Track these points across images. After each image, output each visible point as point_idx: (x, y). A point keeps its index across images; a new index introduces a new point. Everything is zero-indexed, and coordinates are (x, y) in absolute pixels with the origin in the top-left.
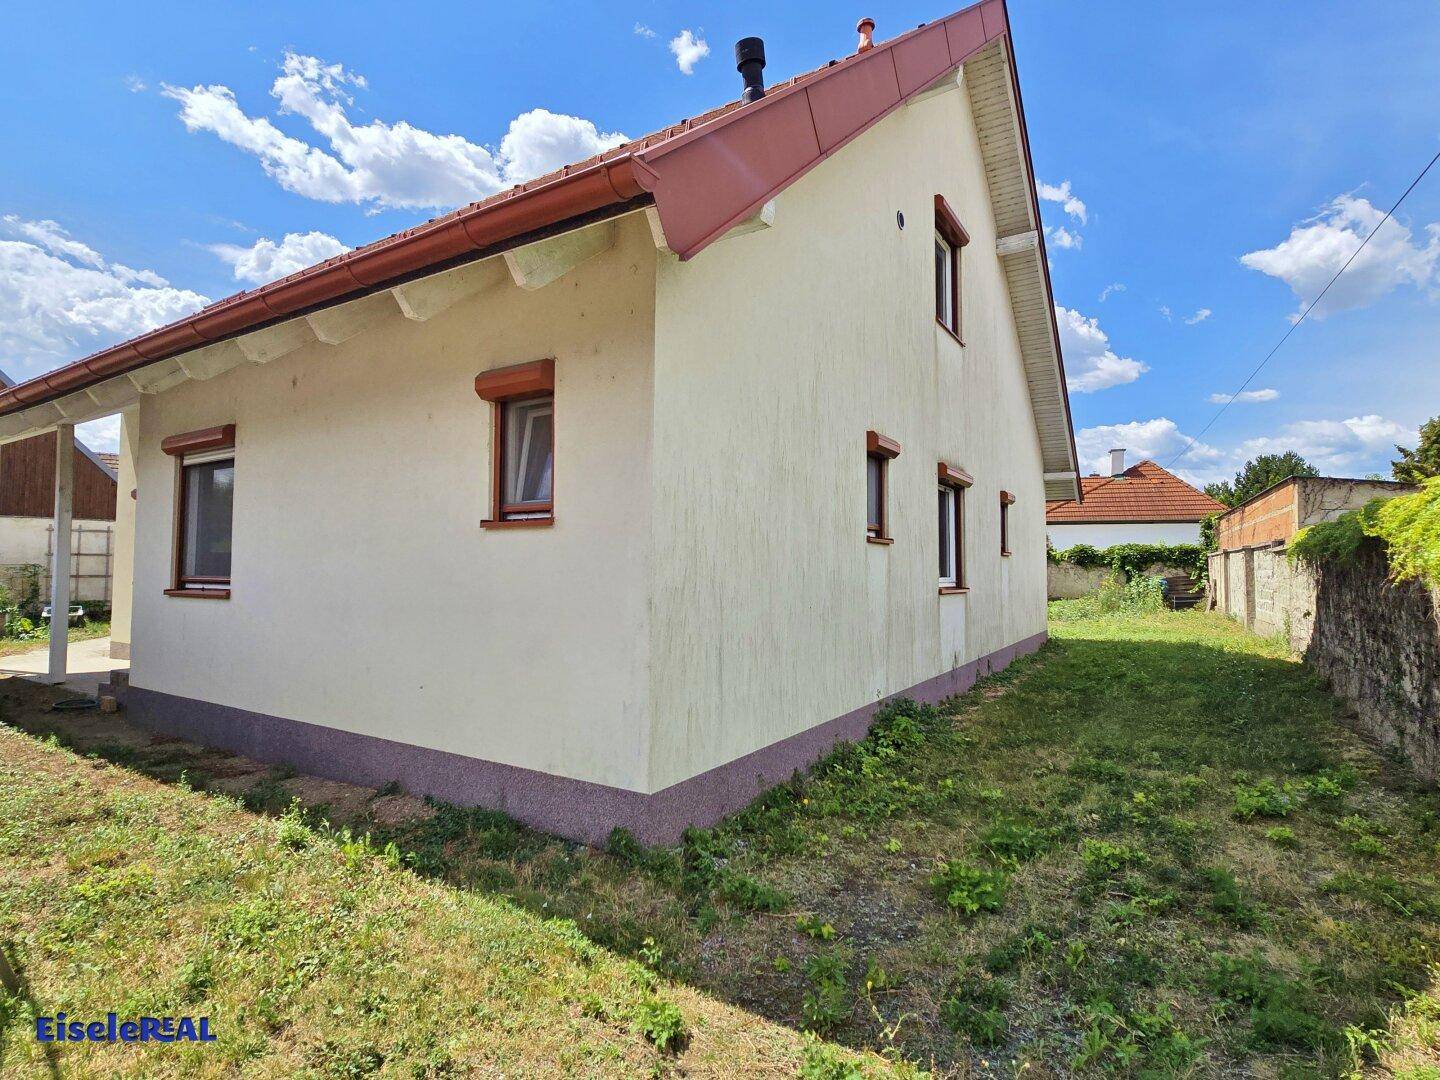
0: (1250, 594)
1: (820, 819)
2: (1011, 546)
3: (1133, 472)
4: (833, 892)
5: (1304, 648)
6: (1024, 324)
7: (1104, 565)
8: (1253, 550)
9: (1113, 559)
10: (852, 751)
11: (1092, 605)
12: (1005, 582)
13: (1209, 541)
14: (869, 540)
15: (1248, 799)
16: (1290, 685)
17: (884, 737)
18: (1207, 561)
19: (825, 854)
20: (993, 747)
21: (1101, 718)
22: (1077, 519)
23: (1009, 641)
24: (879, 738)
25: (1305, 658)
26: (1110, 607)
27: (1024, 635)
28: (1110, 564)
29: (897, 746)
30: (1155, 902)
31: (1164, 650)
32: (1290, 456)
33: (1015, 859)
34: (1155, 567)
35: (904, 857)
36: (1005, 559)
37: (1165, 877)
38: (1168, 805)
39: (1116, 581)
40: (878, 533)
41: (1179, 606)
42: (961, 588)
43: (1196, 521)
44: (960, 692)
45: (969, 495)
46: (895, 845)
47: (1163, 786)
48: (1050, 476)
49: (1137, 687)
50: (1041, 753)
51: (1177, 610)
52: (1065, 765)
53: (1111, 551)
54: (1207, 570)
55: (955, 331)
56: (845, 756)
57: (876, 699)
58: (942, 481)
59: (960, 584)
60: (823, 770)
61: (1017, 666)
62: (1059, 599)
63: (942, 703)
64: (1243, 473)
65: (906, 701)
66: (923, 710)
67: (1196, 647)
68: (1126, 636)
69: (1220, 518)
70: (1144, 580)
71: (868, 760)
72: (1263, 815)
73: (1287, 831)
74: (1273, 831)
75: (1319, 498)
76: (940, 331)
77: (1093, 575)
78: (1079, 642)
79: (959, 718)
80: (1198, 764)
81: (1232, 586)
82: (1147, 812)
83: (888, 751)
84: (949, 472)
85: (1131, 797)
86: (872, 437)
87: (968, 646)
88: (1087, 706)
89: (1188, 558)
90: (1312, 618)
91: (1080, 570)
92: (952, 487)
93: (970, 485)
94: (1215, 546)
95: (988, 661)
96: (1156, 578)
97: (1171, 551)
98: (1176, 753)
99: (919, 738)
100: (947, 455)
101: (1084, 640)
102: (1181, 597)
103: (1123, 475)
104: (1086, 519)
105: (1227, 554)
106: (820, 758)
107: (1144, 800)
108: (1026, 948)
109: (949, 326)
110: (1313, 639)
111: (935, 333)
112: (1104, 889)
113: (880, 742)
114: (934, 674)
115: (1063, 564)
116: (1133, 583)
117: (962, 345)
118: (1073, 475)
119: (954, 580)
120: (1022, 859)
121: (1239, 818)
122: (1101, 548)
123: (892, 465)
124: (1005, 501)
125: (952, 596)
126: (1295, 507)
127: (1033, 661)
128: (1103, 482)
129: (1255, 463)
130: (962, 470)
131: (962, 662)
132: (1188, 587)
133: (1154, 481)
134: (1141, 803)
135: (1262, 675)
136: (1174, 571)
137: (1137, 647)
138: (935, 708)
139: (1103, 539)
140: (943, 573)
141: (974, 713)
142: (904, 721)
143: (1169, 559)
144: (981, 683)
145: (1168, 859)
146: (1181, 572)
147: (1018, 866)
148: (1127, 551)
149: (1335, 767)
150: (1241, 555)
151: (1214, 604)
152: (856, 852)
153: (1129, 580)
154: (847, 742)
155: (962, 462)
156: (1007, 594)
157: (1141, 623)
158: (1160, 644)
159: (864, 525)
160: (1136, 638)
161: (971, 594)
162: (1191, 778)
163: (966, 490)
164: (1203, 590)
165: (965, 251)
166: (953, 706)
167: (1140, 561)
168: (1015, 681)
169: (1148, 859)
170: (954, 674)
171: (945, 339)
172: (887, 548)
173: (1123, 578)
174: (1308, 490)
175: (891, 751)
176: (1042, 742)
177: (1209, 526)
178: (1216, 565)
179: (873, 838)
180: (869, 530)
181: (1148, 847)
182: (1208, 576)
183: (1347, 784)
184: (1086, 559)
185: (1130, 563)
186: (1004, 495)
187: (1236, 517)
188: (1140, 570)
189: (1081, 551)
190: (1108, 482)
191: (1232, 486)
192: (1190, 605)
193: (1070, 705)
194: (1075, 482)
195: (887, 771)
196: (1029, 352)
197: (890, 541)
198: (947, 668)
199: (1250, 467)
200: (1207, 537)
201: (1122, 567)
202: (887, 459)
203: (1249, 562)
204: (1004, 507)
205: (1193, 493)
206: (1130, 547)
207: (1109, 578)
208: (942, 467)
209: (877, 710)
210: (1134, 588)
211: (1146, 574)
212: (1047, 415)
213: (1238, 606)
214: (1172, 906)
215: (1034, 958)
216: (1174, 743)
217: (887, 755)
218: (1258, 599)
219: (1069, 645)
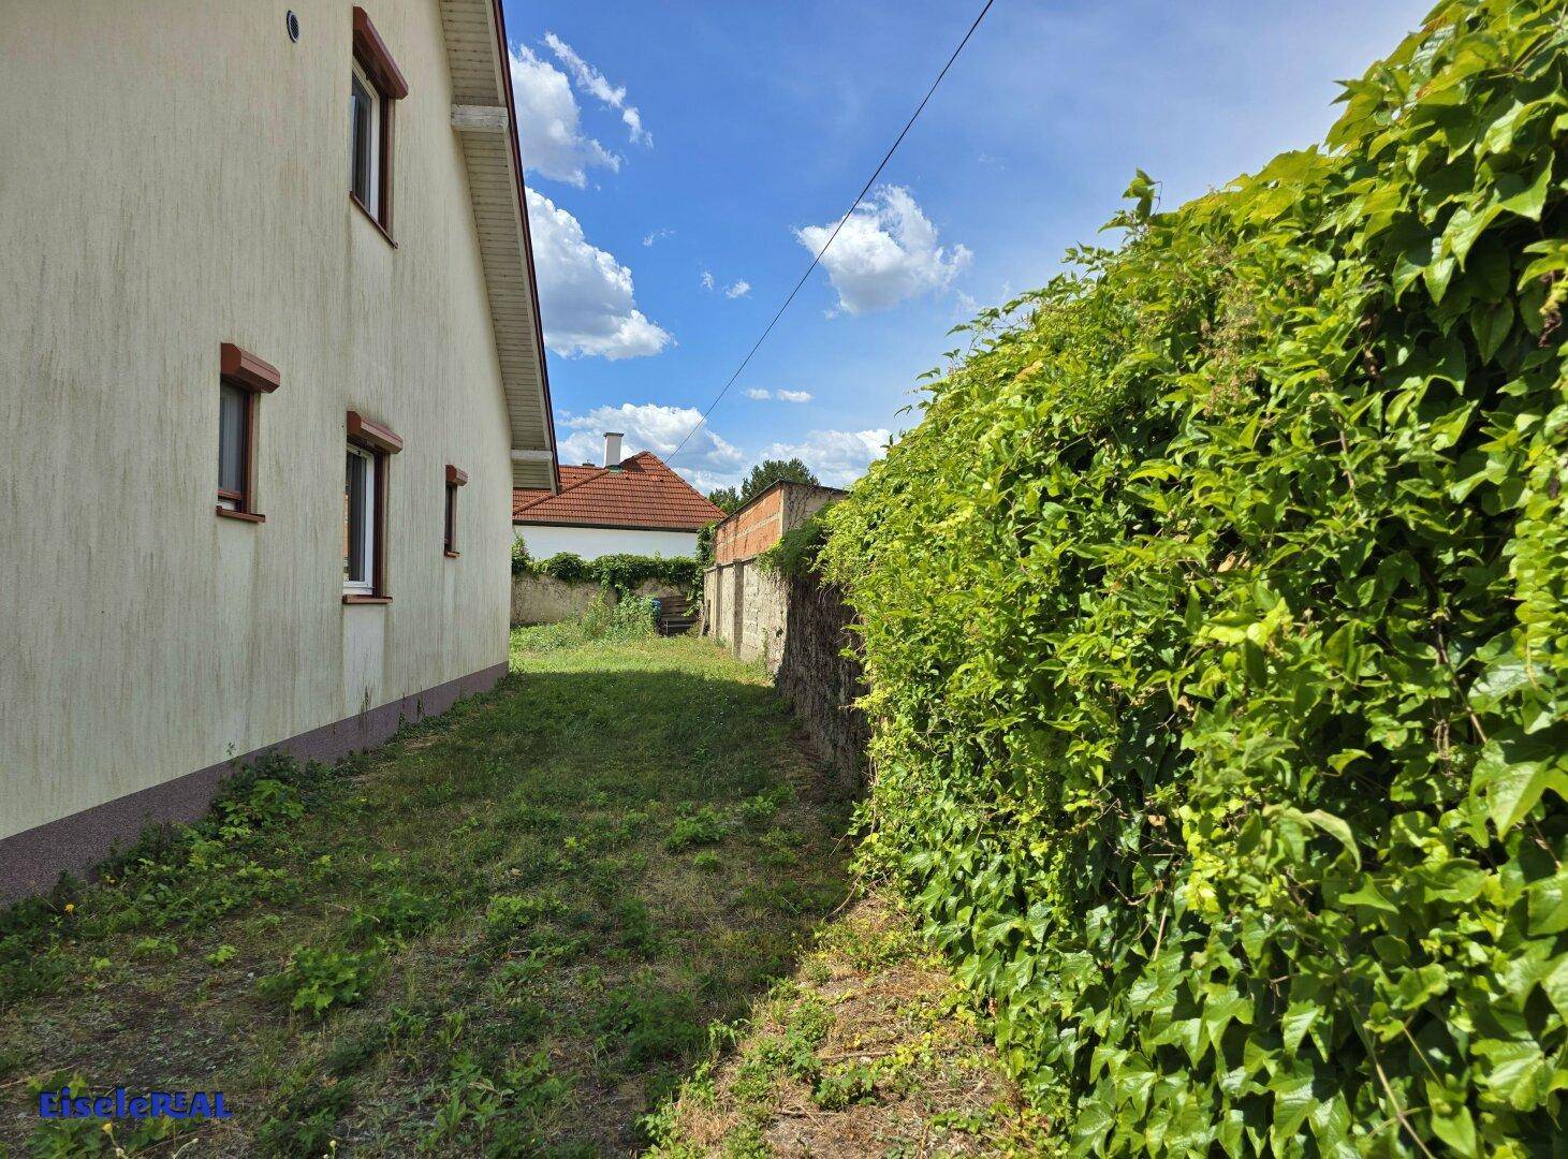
0: (738, 614)
1: (101, 940)
2: (460, 543)
3: (631, 464)
4: (107, 1035)
5: (776, 671)
6: (489, 237)
7: (591, 581)
8: (744, 563)
9: (601, 573)
10: (176, 837)
11: (571, 630)
12: (449, 591)
13: (706, 553)
14: (220, 512)
15: (686, 827)
16: (759, 710)
17: (235, 812)
18: (702, 577)
19: (101, 986)
20: (404, 809)
21: (552, 762)
22: (562, 520)
23: (450, 674)
24: (227, 815)
25: (777, 681)
26: (595, 634)
27: (477, 666)
28: (598, 579)
29: (256, 824)
30: (560, 950)
31: (641, 679)
32: (795, 464)
33: (399, 935)
34: (648, 584)
35: (237, 967)
36: (450, 560)
37: (580, 923)
38: (602, 847)
39: (604, 601)
40: (239, 503)
41: (671, 633)
42: (379, 597)
43: (694, 531)
44: (371, 746)
45: (397, 466)
46: (224, 952)
47: (600, 827)
48: (523, 455)
49: (601, 722)
50: (467, 809)
51: (669, 636)
52: (493, 819)
53: (599, 563)
54: (702, 589)
55: (382, 224)
56: (164, 846)
57: (225, 758)
58: (351, 439)
59: (378, 592)
60: (120, 867)
61: (461, 708)
62: (535, 624)
63: (340, 761)
64: (750, 479)
65: (279, 759)
66: (308, 772)
67: (676, 674)
68: (603, 666)
69: (717, 528)
70: (635, 600)
71: (201, 845)
72: (696, 842)
73: (713, 855)
74: (699, 857)
75: (802, 507)
76: (357, 218)
77: (577, 593)
78: (548, 675)
79: (363, 778)
80: (646, 800)
81: (724, 606)
82: (577, 858)
83: (239, 831)
84: (364, 426)
85: (560, 843)
86: (229, 353)
87: (386, 679)
88: (538, 749)
89: (684, 575)
90: (783, 637)
91: (563, 587)
92: (371, 450)
93: (398, 450)
94: (711, 560)
95: (418, 701)
96: (648, 597)
97: (666, 565)
98: (625, 791)
99: (295, 810)
100: (362, 400)
101: (554, 674)
102: (674, 621)
103: (619, 467)
104: (572, 520)
105: (720, 568)
106: (113, 852)
107: (575, 844)
108: (390, 1036)
109: (374, 213)
110: (784, 660)
111: (348, 217)
112: (505, 950)
113: (227, 820)
114: (329, 719)
115: (542, 578)
116: (622, 604)
117: (392, 245)
118: (549, 456)
119: (371, 585)
120: (409, 935)
121: (674, 850)
122: (588, 558)
123: (267, 405)
124: (453, 481)
125: (366, 608)
126: (780, 516)
127: (484, 701)
128: (595, 473)
129: (762, 468)
130: (387, 428)
131: (377, 702)
132: (683, 609)
133: (653, 478)
134: (571, 848)
135: (735, 702)
136: (669, 590)
137: (612, 678)
138: (328, 767)
139: (591, 547)
140: (354, 573)
141: (385, 770)
142: (268, 787)
143: (663, 575)
144: (407, 731)
145: (586, 904)
146: (675, 591)
147: (403, 945)
148: (618, 562)
149: (774, 787)
150: (731, 570)
151: (707, 628)
152: (156, 974)
153: (619, 600)
154: (168, 825)
155: (388, 416)
156: (450, 611)
157: (626, 652)
158: (641, 674)
159: (213, 489)
160: (614, 668)
161: (394, 606)
162: (634, 815)
163: (392, 456)
164: (697, 612)
165: (400, 107)
166: (357, 764)
167: (632, 575)
168: (454, 727)
169: (565, 907)
170: (362, 720)
171: (365, 233)
172: (253, 528)
173: (612, 598)
174: (793, 497)
175: (245, 831)
176: (472, 797)
177: (706, 537)
178: (711, 581)
179: (193, 952)
180: (221, 498)
181: (566, 897)
182: (702, 595)
183: (781, 803)
184: (569, 571)
185: (622, 578)
186: (451, 471)
187: (731, 526)
188: (632, 587)
189: (565, 561)
190: (603, 473)
191: (739, 493)
192: (683, 630)
193: (519, 749)
194: (550, 465)
195: (230, 859)
196: (495, 278)
197: (256, 519)
198: (352, 710)
199: (757, 473)
200: (704, 549)
201: (612, 583)
202: (259, 392)
203: (739, 577)
204: (451, 488)
205: (694, 497)
206: (622, 558)
207: (596, 597)
208: (353, 419)
209: (227, 776)
210: (624, 609)
211: (638, 592)
212: (518, 370)
213: (727, 632)
214: (579, 951)
215: (399, 1045)
216: (625, 780)
217: (237, 837)
218: (746, 622)
219: (535, 679)
